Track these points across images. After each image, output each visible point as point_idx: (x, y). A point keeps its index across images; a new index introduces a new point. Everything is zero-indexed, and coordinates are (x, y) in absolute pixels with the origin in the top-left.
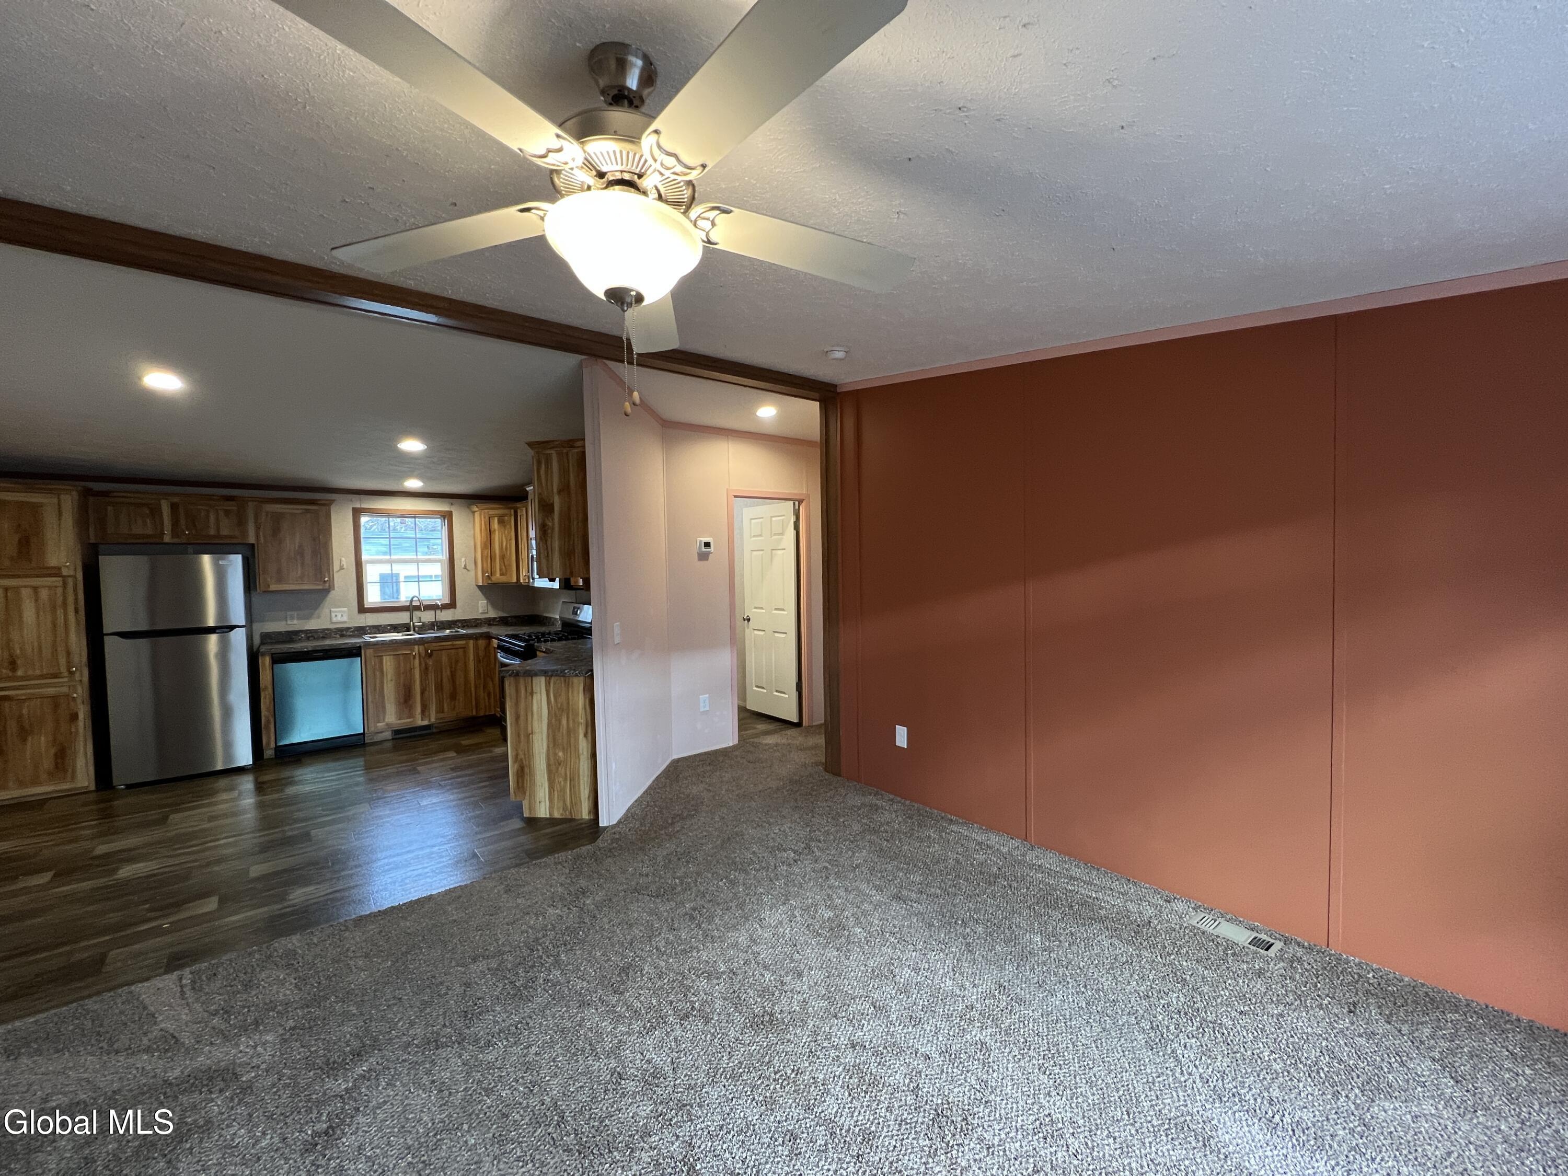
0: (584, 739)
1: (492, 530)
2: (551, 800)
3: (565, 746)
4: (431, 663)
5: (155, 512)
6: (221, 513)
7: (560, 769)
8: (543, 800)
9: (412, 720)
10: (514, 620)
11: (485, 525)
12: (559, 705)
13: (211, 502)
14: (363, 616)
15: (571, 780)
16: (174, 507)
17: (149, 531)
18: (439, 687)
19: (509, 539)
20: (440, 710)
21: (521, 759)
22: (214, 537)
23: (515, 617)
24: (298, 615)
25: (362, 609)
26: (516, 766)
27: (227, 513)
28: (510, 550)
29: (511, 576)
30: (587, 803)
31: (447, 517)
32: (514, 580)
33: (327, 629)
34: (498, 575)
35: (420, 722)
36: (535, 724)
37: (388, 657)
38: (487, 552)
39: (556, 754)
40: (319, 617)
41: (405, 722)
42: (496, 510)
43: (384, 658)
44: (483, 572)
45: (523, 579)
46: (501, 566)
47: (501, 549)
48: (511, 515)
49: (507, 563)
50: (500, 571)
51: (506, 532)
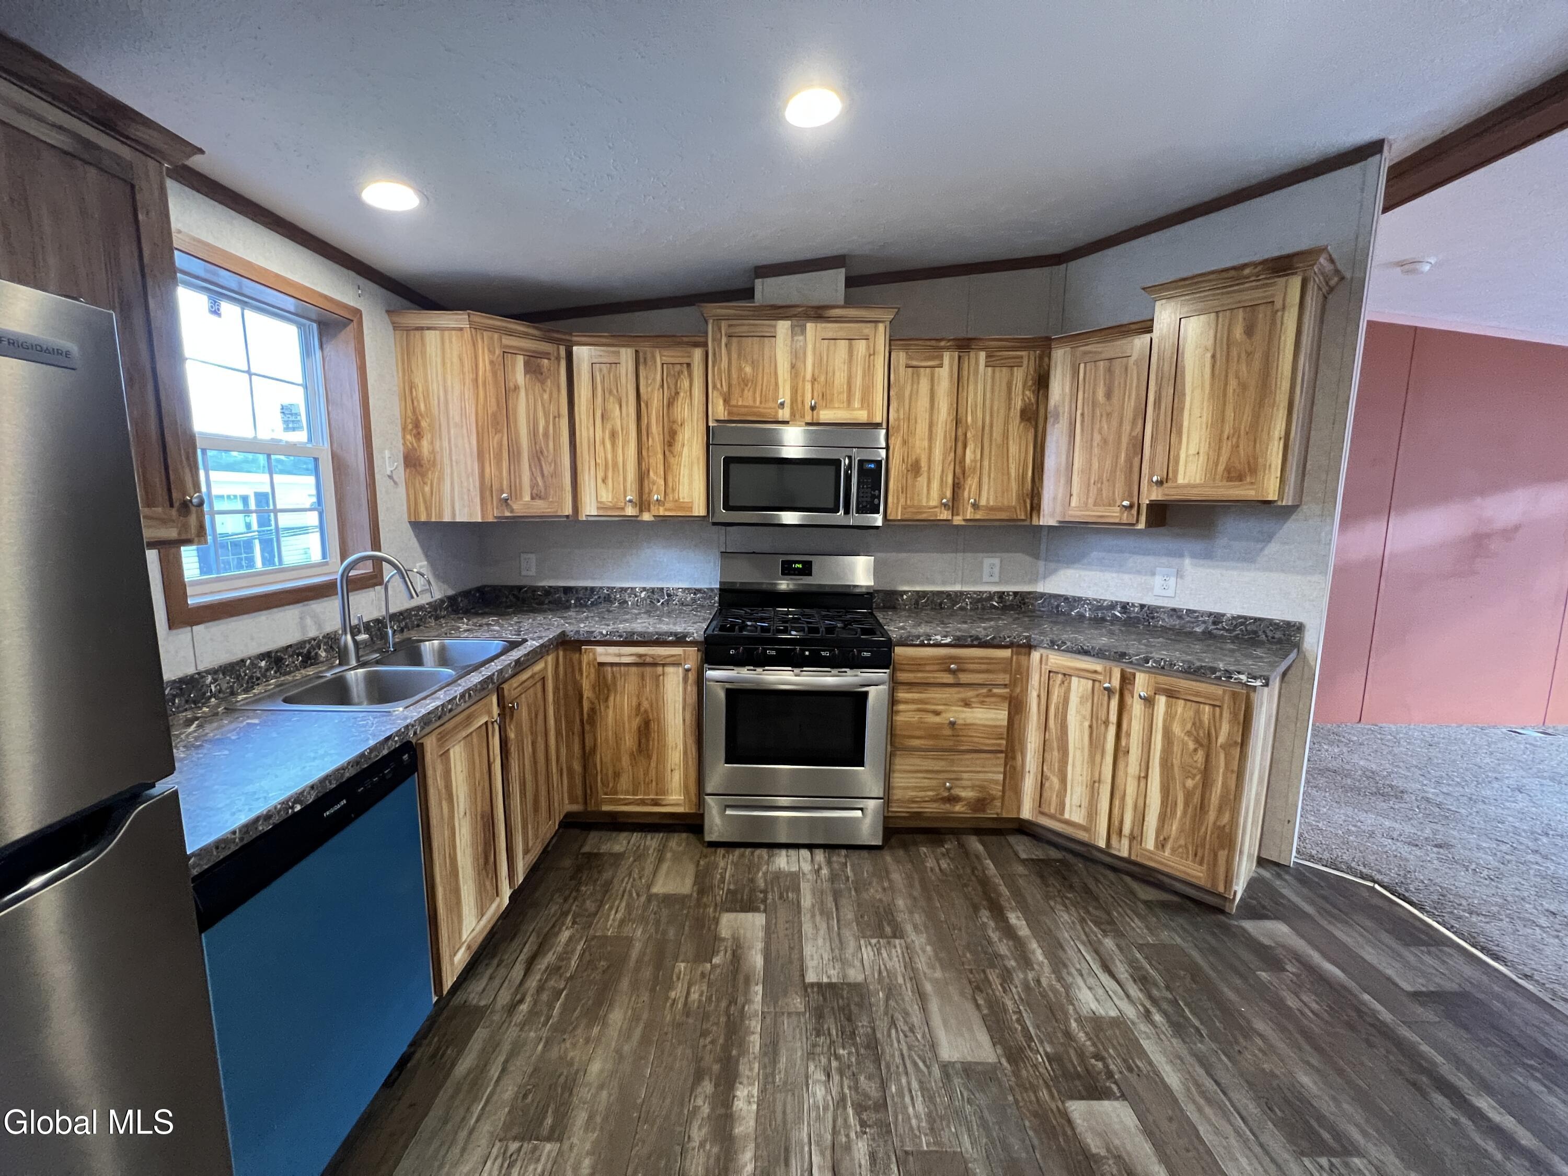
1: (510, 384)
11: (493, 371)
14: (184, 635)
19: (552, 412)
25: (187, 614)
28: (556, 438)
29: (558, 500)
32: (568, 510)
34: (527, 498)
38: (498, 441)
42: (519, 338)
44: (485, 490)
45: (598, 508)
46: (533, 477)
47: (534, 433)
48: (558, 359)
49: (547, 469)
50: (532, 488)
51: (546, 396)
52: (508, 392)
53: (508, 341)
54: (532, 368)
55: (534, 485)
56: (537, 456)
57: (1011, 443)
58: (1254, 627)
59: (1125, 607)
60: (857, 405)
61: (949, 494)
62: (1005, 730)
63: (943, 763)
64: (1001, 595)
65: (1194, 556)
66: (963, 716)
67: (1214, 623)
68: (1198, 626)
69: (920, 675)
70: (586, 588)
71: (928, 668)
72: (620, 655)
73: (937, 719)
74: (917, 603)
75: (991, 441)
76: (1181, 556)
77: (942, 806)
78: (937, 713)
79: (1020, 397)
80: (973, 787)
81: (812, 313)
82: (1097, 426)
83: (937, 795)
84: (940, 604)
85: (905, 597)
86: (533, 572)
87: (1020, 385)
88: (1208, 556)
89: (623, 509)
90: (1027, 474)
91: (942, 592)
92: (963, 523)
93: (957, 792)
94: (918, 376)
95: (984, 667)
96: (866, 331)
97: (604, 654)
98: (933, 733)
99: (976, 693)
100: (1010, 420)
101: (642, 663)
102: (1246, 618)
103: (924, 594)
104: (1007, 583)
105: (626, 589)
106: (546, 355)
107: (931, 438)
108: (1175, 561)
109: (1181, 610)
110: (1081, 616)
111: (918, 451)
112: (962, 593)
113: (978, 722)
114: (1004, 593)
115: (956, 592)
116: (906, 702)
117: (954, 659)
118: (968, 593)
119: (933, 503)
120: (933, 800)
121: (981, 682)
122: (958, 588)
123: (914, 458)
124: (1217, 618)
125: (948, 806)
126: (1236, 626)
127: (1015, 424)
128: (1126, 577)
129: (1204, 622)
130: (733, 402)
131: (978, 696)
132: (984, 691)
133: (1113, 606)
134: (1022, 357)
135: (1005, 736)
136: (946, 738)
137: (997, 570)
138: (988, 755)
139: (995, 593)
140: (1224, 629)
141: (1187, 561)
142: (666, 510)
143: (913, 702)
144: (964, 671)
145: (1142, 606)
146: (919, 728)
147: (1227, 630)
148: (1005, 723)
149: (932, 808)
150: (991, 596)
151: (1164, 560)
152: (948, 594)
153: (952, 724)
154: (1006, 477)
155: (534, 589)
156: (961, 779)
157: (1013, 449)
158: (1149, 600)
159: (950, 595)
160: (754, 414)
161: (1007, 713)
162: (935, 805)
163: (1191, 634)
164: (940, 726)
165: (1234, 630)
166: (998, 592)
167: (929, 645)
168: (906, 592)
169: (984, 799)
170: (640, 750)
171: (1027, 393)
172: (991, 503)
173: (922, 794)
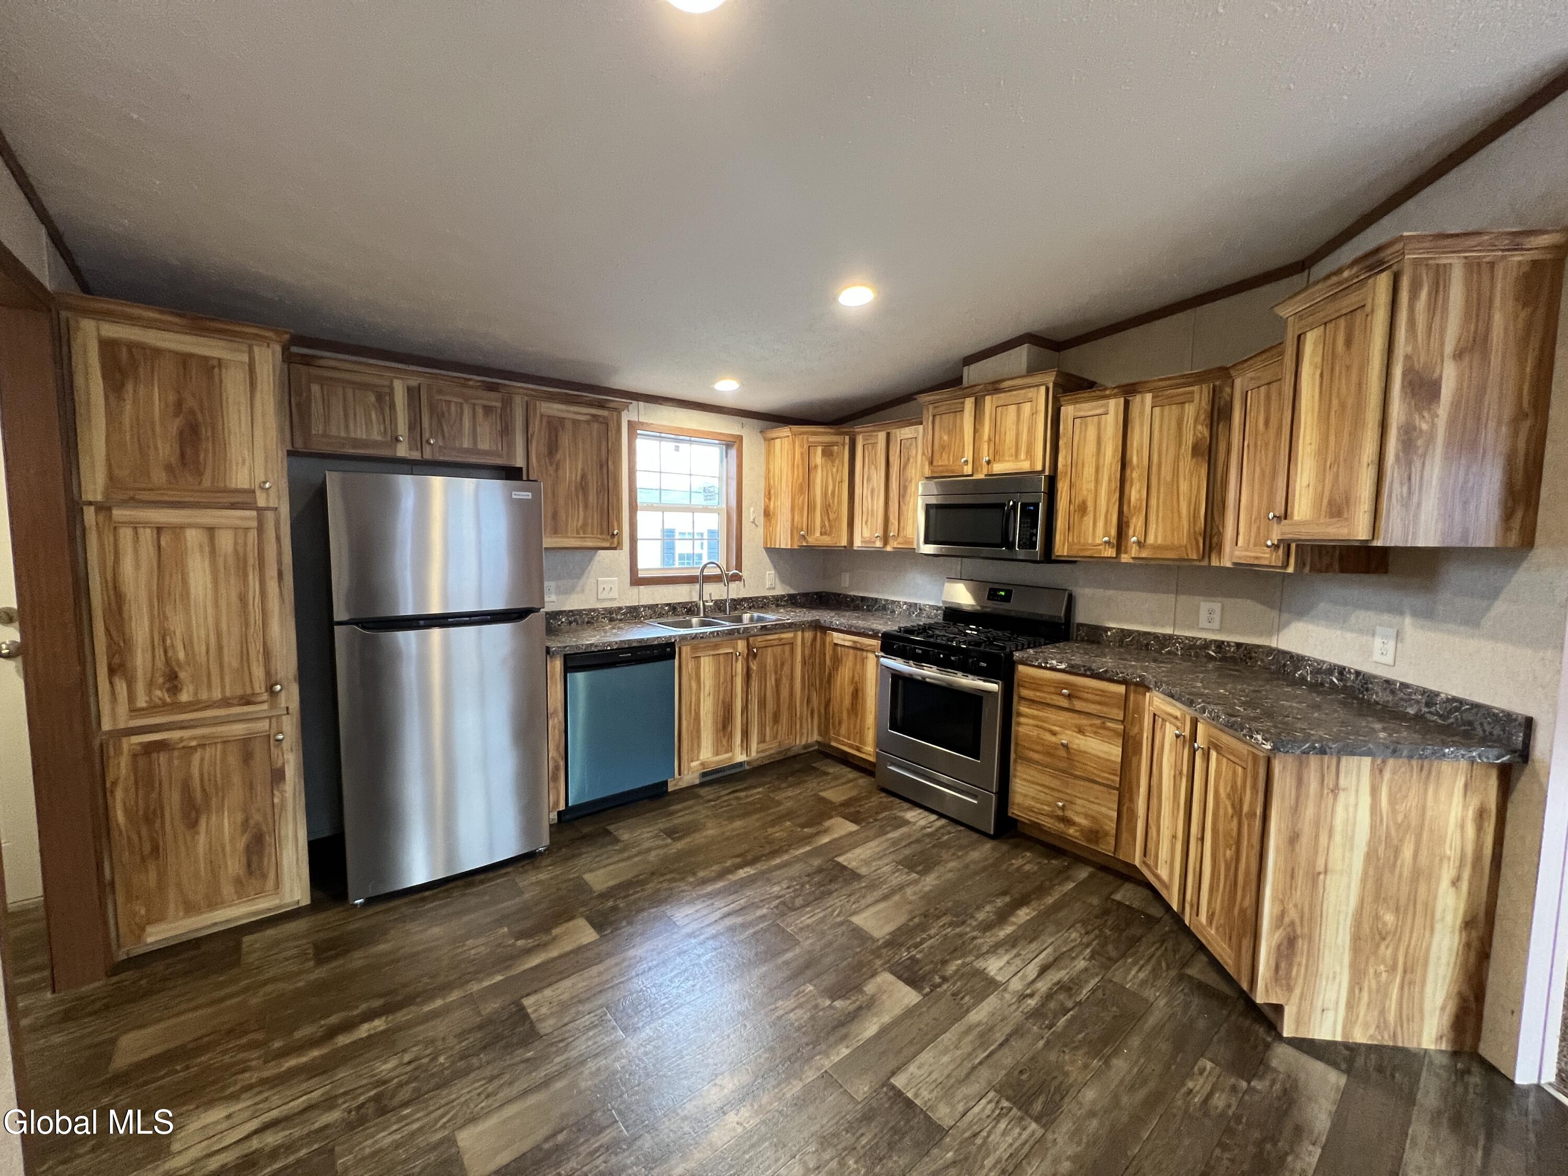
0: (1452, 890)
1: (812, 465)
2: (1351, 1006)
3: (1402, 902)
4: (755, 668)
5: (384, 398)
6: (480, 411)
7: (1383, 947)
8: (1332, 1006)
9: (730, 754)
10: (803, 600)
11: (803, 459)
12: (1400, 818)
13: (465, 390)
14: (635, 589)
15: (1405, 971)
16: (413, 394)
17: (376, 436)
18: (762, 703)
19: (838, 479)
20: (762, 740)
21: (1292, 924)
22: (467, 451)
23: (806, 595)
24: (558, 587)
25: (637, 581)
26: (1278, 935)
27: (488, 410)
28: (840, 497)
29: (839, 536)
30: (1435, 1021)
31: (732, 443)
32: (844, 542)
33: (594, 610)
34: (818, 534)
35: (740, 758)
36: (1336, 853)
37: (707, 658)
38: (802, 500)
39: (1377, 917)
40: (583, 591)
41: (723, 759)
42: (820, 436)
43: (702, 659)
44: (794, 529)
45: (862, 542)
46: (822, 521)
47: (825, 495)
48: (843, 445)
49: (832, 516)
50: (821, 528)
51: (835, 470)
52: (810, 469)
53: (812, 439)
54: (828, 453)
55: (823, 526)
56: (827, 508)
57: (1181, 479)
58: (1468, 717)
59: (1342, 671)
60: (1023, 456)
61: (1113, 532)
62: (1119, 766)
63: (1058, 783)
64: (1220, 645)
65: (1415, 614)
66: (1077, 741)
67: (1428, 705)
68: (1411, 706)
69: (1038, 694)
70: (872, 599)
71: (1046, 689)
72: (844, 640)
73: (1053, 739)
74: (1121, 641)
75: (1159, 479)
76: (1402, 613)
77: (1056, 824)
78: (1054, 733)
79: (1192, 433)
80: (1086, 816)
81: (990, 387)
82: (1258, 457)
83: (1052, 812)
84: (1147, 645)
85: (1109, 633)
86: (847, 585)
87: (1191, 421)
88: (1427, 615)
89: (874, 542)
90: (1199, 513)
91: (1149, 633)
92: (1131, 561)
93: (1069, 814)
94: (1086, 425)
95: (1097, 698)
96: (1030, 395)
97: (838, 638)
98: (1050, 751)
99: (1090, 722)
100: (1181, 457)
101: (856, 648)
102: (1461, 702)
103: (1130, 633)
104: (1231, 632)
105: (893, 602)
106: (836, 444)
107: (1097, 481)
108: (1396, 620)
109: (1394, 682)
110: (1303, 679)
111: (1085, 493)
112: (1171, 637)
113: (1090, 751)
114: (1223, 642)
115: (1164, 635)
116: (1026, 716)
117: (1067, 685)
118: (1178, 637)
119: (1098, 541)
120: (1051, 816)
121: (1095, 712)
122: (1168, 631)
123: (1081, 499)
124: (1430, 697)
125: (1062, 826)
126: (1450, 712)
127: (1187, 462)
128: (1349, 636)
129: (1418, 702)
130: (935, 463)
131: (1091, 725)
132: (1098, 722)
133: (1331, 669)
134: (1192, 392)
135: (1119, 773)
136: (1060, 758)
137: (1217, 617)
138: (1102, 788)
139: (1211, 641)
140: (1437, 714)
141: (1408, 620)
142: (898, 544)
143: (1034, 717)
144: (1079, 698)
145: (1358, 673)
146: (1038, 743)
147: (1440, 716)
148: (1119, 760)
149: (1049, 823)
150: (1207, 644)
151: (1386, 617)
152: (1156, 636)
153: (1065, 746)
154: (1176, 515)
155: (846, 596)
156: (1075, 804)
157: (1184, 486)
158: (1367, 668)
159: (1158, 637)
160: (947, 471)
161: (1120, 749)
162: (1051, 821)
163: (1404, 717)
164: (1055, 747)
165: (1449, 718)
166: (1216, 641)
167: (1045, 668)
168: (1110, 629)
169: (1097, 832)
170: (852, 710)
171: (1200, 427)
172: (1159, 542)
173: (1038, 806)
